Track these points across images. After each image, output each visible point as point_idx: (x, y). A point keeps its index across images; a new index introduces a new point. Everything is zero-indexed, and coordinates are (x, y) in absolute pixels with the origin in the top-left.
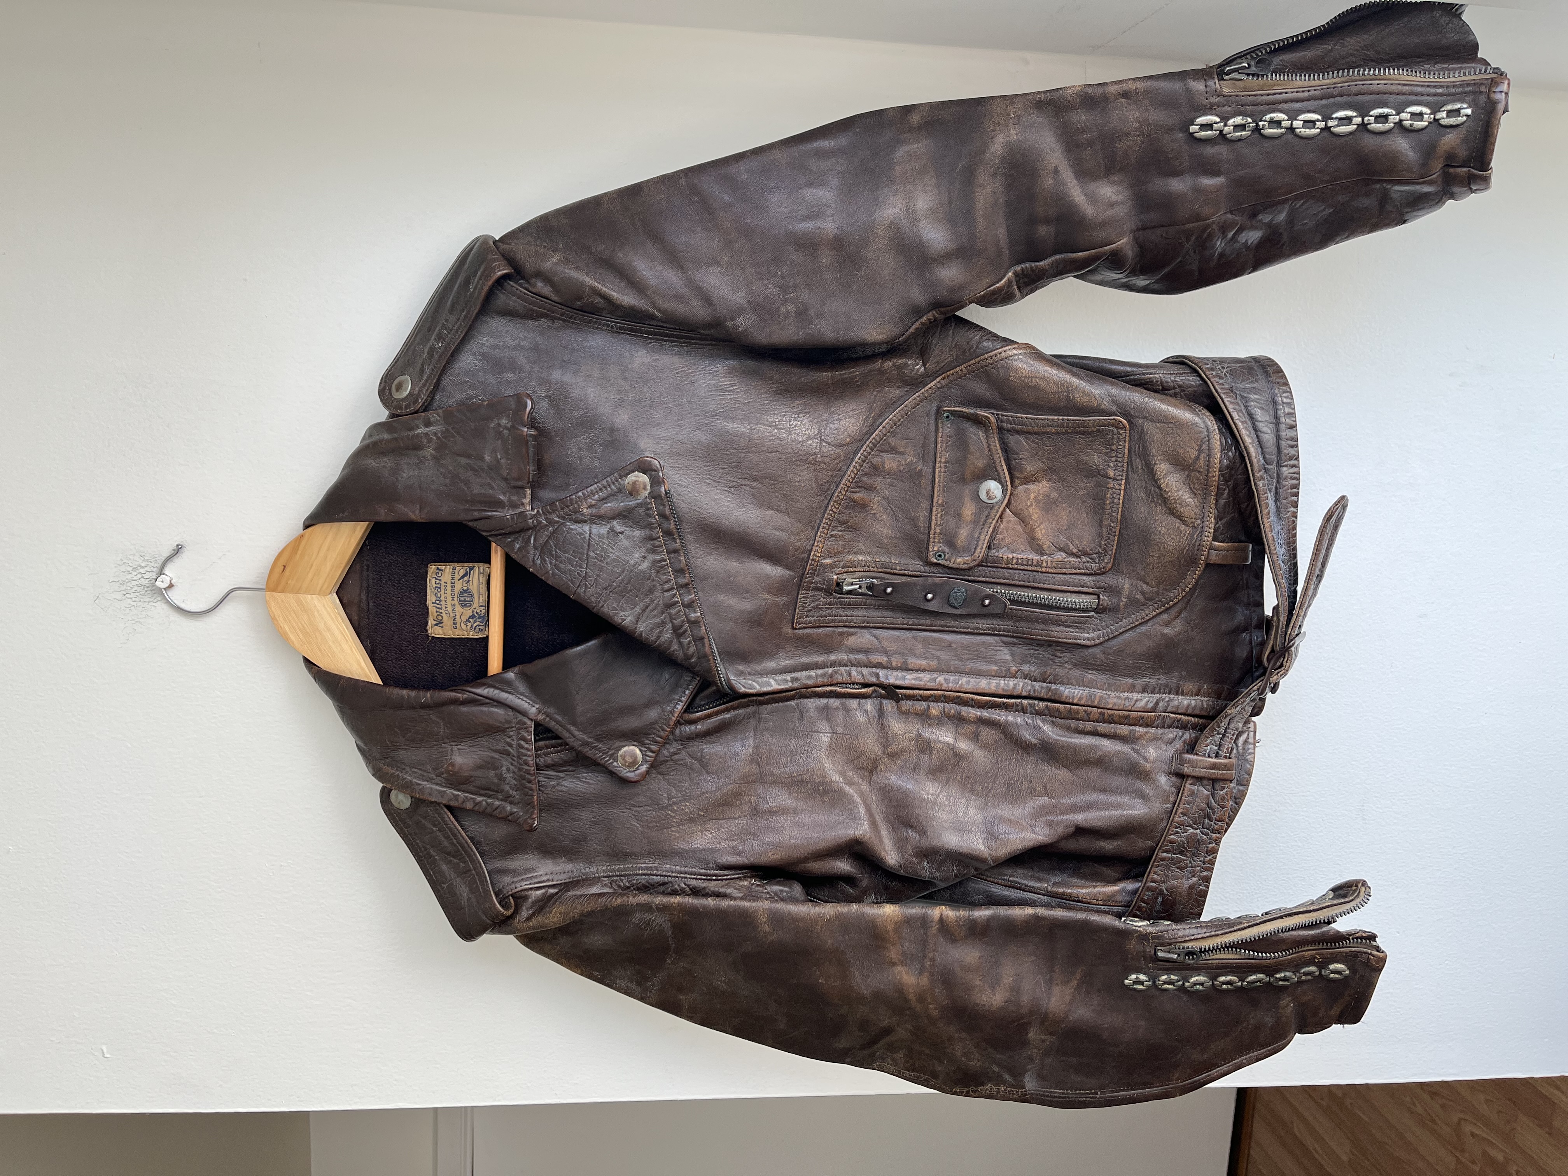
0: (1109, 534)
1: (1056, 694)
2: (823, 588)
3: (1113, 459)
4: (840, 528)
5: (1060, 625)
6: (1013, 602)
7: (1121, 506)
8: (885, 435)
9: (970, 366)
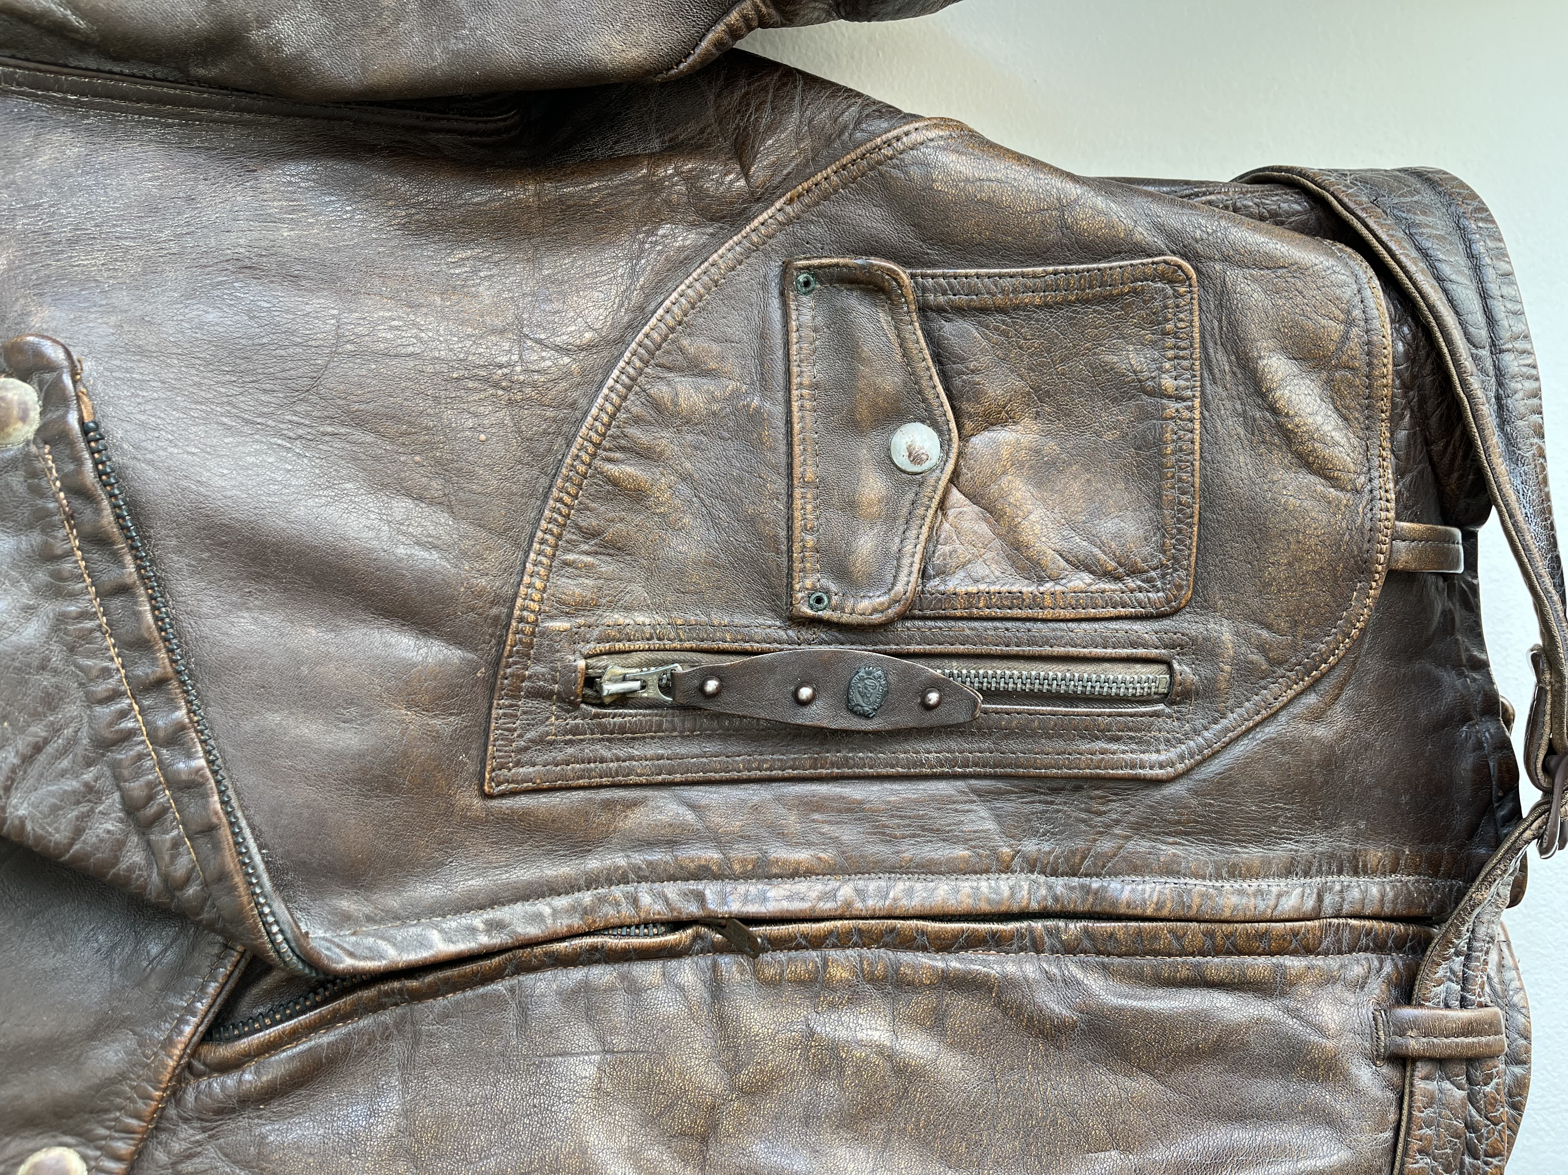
0: (1179, 519)
1: (1104, 899)
2: (552, 693)
3: (1170, 354)
4: (584, 547)
5: (1097, 738)
6: (990, 695)
7: (1197, 457)
8: (672, 330)
9: (844, 167)
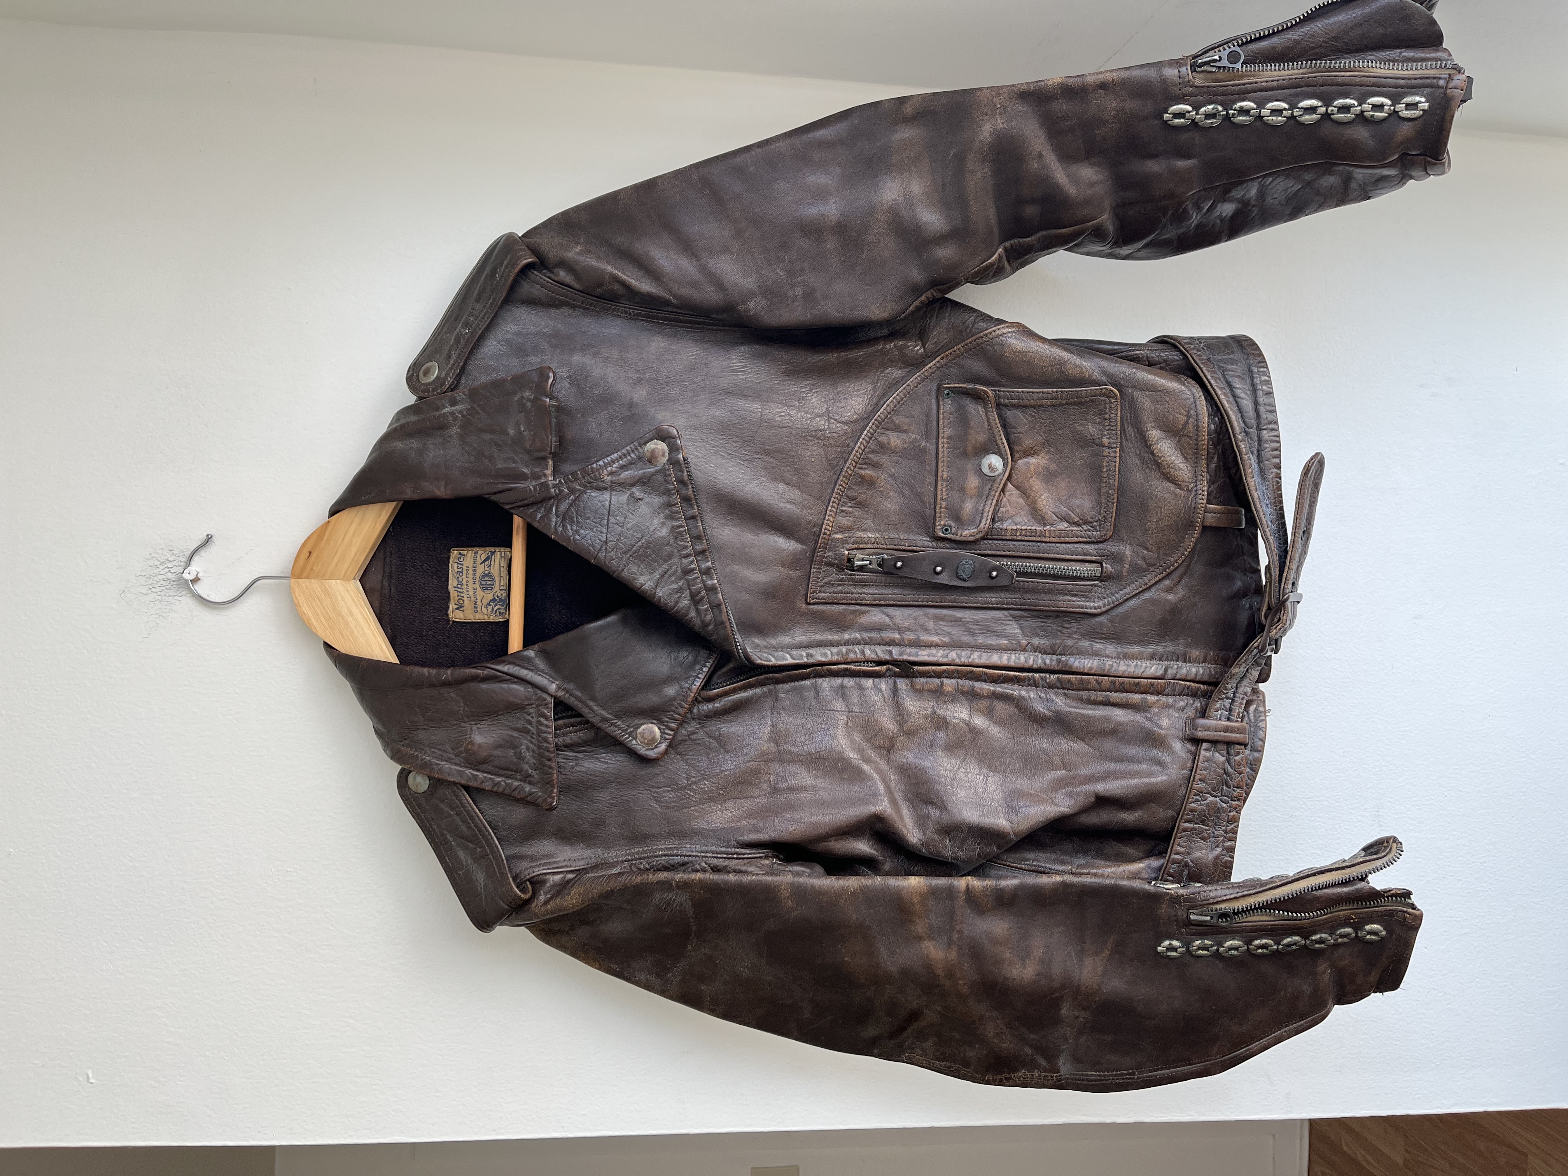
0: (1108, 501)
1: (1066, 665)
2: (834, 564)
3: (1107, 428)
4: (849, 504)
5: (1067, 595)
6: (1020, 574)
7: (1117, 473)
8: (889, 413)
9: (966, 345)
